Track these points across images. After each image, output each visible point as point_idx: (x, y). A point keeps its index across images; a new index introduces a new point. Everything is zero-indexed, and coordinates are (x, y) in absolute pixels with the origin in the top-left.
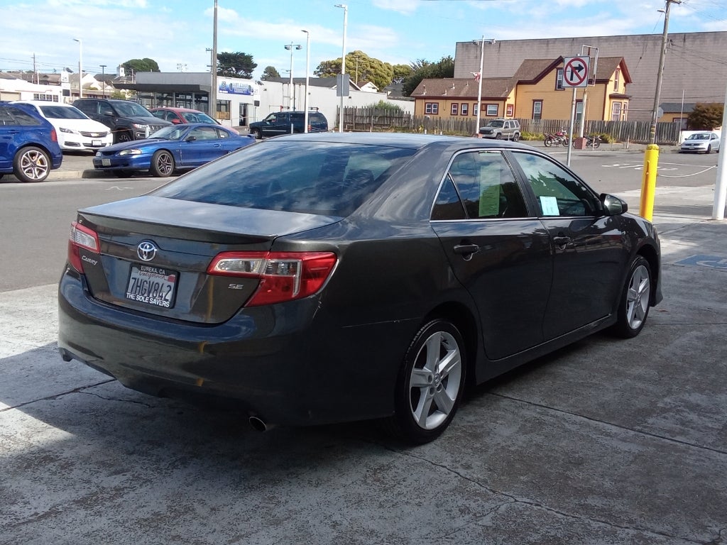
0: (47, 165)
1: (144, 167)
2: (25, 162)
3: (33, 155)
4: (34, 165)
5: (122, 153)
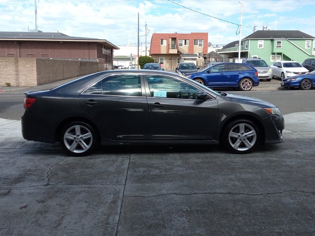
0: (251, 85)
1: (297, 86)
2: (243, 84)
3: (246, 81)
4: (246, 85)
5: (288, 80)
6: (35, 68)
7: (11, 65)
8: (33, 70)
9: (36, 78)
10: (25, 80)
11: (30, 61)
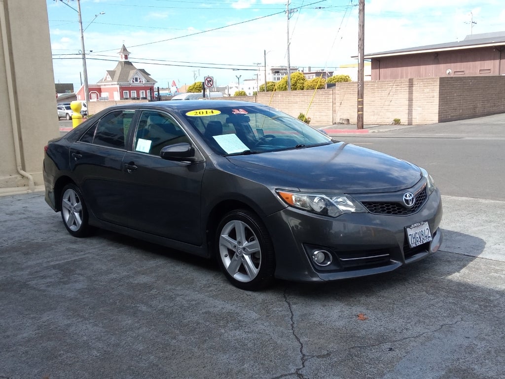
6: (436, 94)
7: (402, 91)
8: (433, 97)
9: (437, 111)
10: (420, 114)
11: (431, 82)
